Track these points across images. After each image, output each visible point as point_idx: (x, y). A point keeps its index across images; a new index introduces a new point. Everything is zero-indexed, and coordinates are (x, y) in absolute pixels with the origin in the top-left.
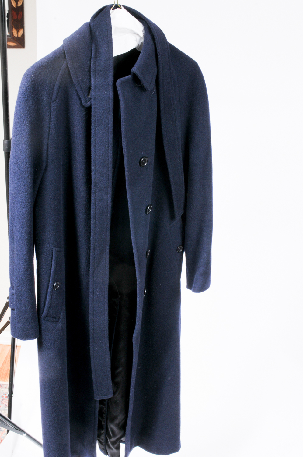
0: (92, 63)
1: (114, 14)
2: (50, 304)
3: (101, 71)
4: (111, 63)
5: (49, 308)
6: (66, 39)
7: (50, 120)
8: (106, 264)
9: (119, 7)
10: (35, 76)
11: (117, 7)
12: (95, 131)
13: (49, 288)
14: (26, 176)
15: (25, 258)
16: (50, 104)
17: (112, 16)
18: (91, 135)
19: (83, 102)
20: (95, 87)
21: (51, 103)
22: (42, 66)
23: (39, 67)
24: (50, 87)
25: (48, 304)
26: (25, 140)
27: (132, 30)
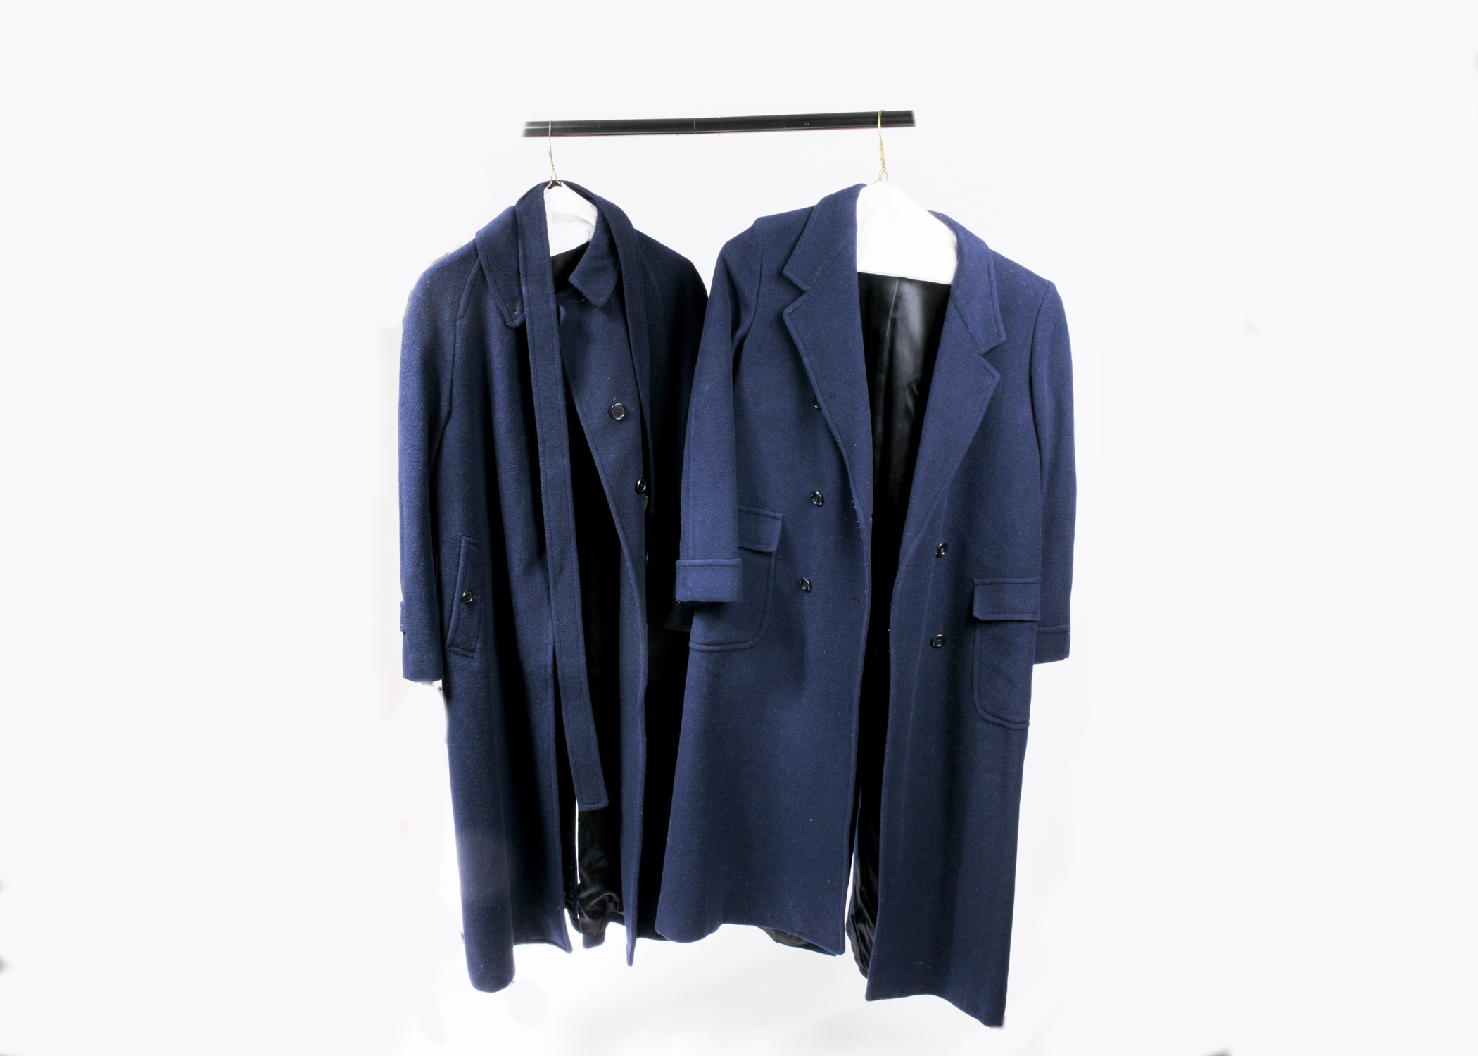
0: (521, 265)
1: (548, 194)
2: (457, 625)
3: (535, 275)
4: (548, 263)
5: (455, 631)
6: (480, 231)
7: (455, 345)
8: (574, 570)
9: (557, 185)
10: (432, 282)
11: (555, 183)
12: (535, 363)
13: (455, 599)
14: (415, 423)
15: (415, 545)
16: (455, 323)
17: (545, 197)
18: (530, 370)
19: (507, 320)
20: (529, 299)
21: (456, 321)
22: (442, 268)
23: (438, 270)
24: (454, 298)
25: (454, 624)
26: (414, 370)
27: (577, 217)
